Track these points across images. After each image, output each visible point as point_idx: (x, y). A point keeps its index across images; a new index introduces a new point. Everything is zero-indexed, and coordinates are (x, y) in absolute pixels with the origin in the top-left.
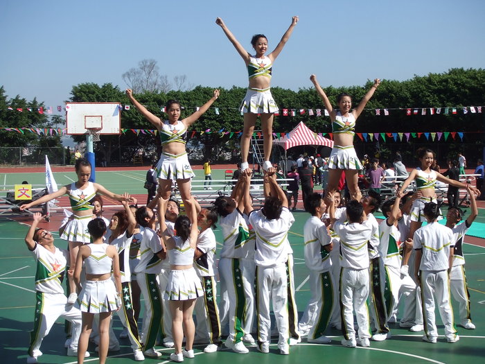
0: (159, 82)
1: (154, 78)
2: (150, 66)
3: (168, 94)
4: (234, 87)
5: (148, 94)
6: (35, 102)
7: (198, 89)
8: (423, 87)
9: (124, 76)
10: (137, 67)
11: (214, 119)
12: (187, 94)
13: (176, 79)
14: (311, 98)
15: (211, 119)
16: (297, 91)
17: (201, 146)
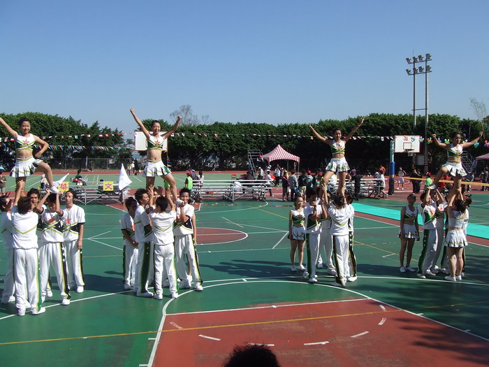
0: (192, 119)
1: (189, 117)
2: (187, 109)
3: (198, 127)
4: (238, 123)
5: (185, 126)
6: (117, 131)
7: (216, 123)
8: (354, 124)
9: (171, 115)
10: (179, 110)
11: (226, 142)
12: (209, 126)
13: (203, 117)
14: (285, 130)
15: (223, 143)
16: (276, 126)
17: (218, 159)
